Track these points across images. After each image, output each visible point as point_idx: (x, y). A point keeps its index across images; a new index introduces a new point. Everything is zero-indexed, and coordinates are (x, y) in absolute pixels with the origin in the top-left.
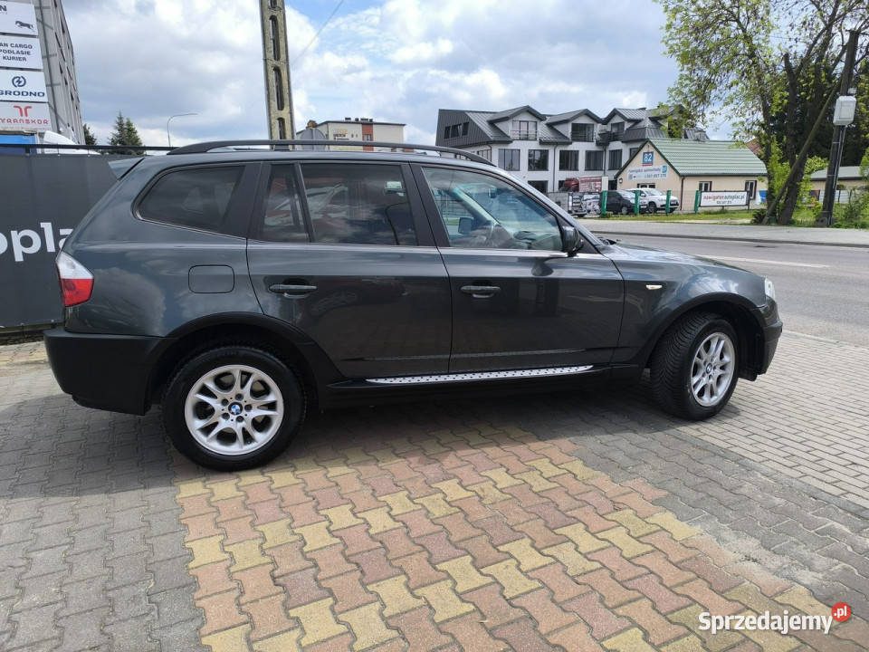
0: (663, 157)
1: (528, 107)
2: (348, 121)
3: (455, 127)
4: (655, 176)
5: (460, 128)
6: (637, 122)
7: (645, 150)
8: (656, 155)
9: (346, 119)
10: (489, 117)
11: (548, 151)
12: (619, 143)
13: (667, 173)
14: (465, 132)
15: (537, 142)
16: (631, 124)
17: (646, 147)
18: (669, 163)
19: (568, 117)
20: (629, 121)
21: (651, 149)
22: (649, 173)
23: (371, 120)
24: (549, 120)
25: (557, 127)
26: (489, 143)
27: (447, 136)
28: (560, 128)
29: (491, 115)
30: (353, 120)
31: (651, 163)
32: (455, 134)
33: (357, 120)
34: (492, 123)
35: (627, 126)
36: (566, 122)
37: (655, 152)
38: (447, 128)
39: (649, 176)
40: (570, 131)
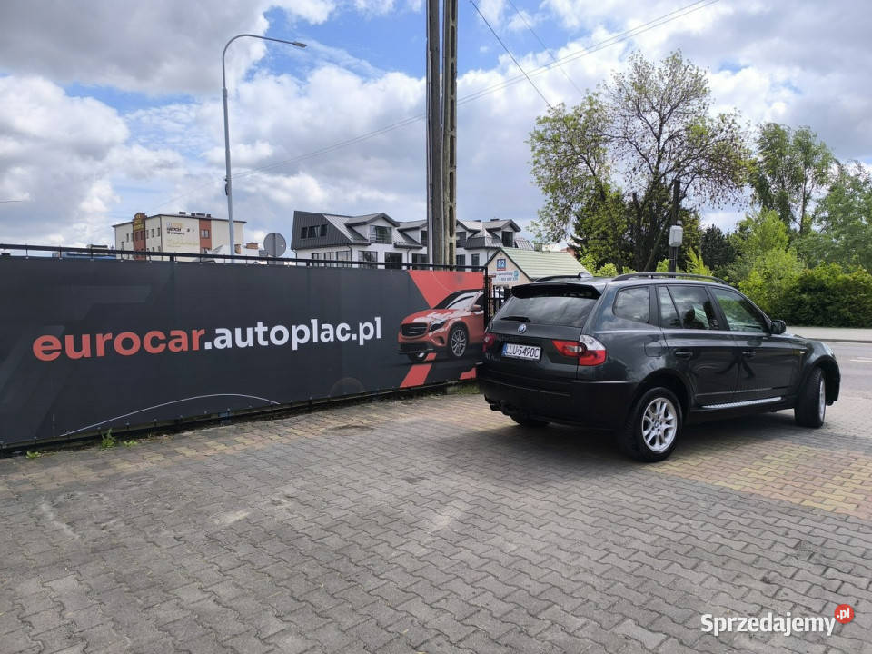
0: (514, 263)
1: (383, 214)
2: (182, 215)
3: (312, 228)
4: (508, 279)
5: (318, 231)
6: (476, 232)
7: (498, 257)
8: (508, 261)
9: (181, 213)
10: (346, 221)
11: (401, 254)
12: (462, 249)
13: (518, 277)
14: (323, 234)
15: (392, 246)
16: (471, 234)
17: (499, 254)
18: (520, 269)
19: (417, 225)
20: (470, 231)
21: (504, 257)
22: (503, 276)
23: (209, 216)
24: (402, 227)
25: (408, 233)
26: (349, 244)
27: (303, 236)
28: (410, 234)
29: (348, 219)
30: (188, 214)
31: (504, 269)
32: (312, 234)
33: (193, 214)
34: (349, 227)
35: (468, 235)
36: (417, 228)
37: (507, 260)
38: (304, 229)
39: (503, 279)
40: (420, 236)
